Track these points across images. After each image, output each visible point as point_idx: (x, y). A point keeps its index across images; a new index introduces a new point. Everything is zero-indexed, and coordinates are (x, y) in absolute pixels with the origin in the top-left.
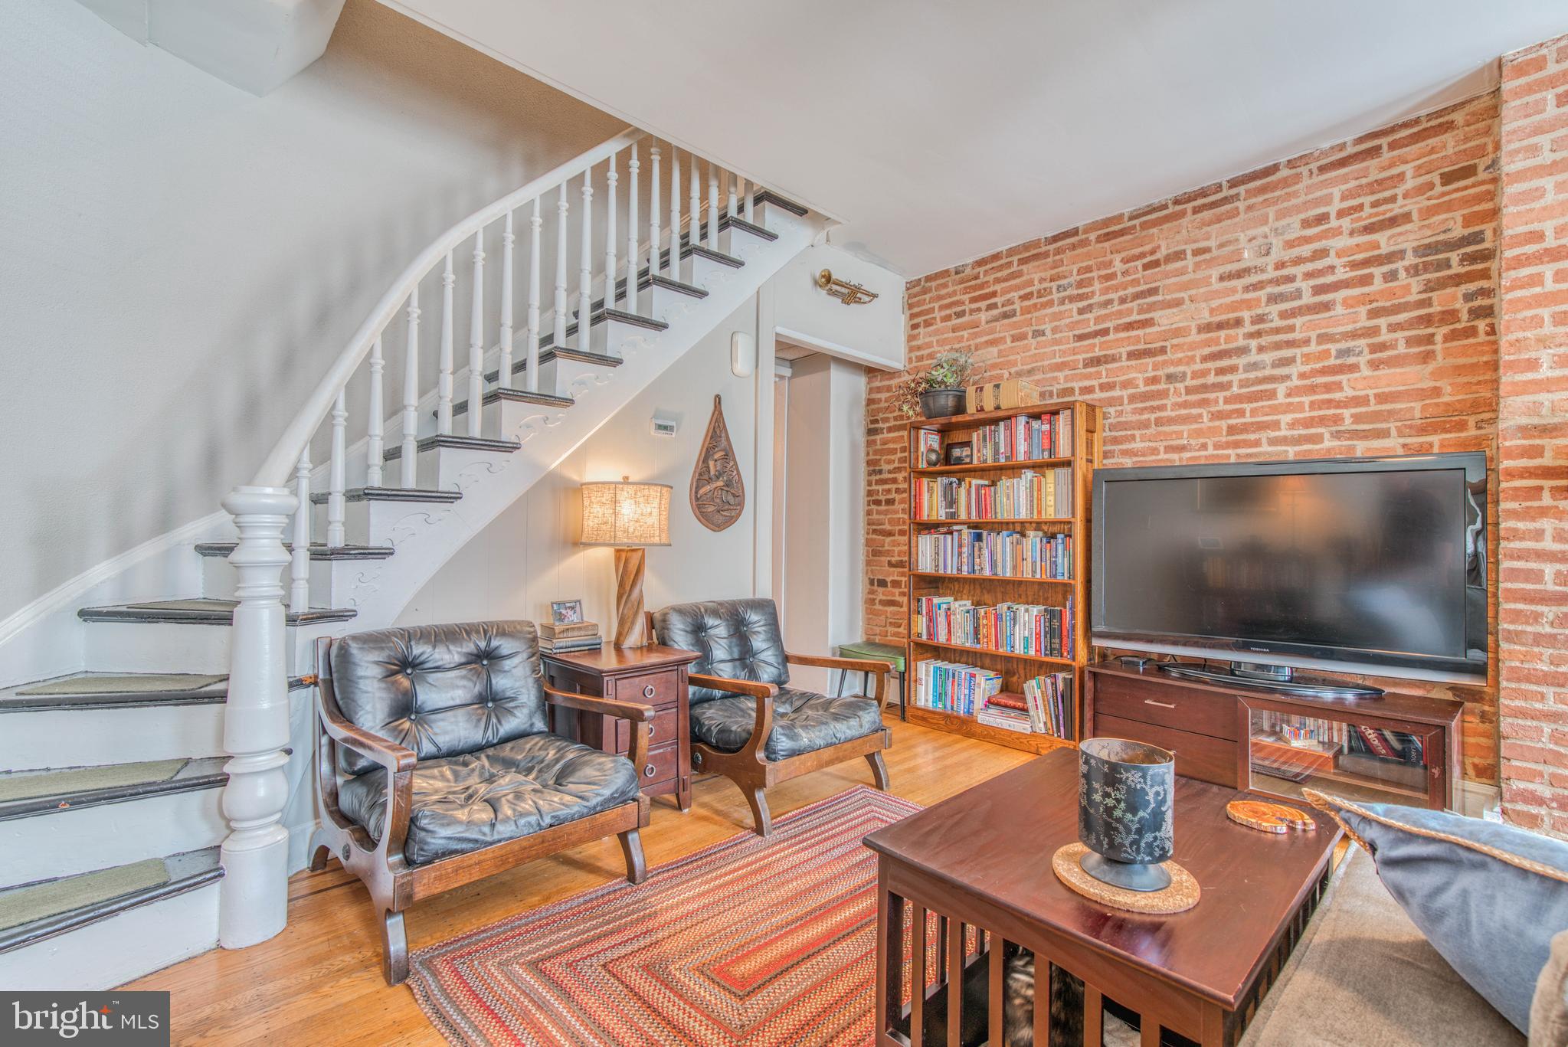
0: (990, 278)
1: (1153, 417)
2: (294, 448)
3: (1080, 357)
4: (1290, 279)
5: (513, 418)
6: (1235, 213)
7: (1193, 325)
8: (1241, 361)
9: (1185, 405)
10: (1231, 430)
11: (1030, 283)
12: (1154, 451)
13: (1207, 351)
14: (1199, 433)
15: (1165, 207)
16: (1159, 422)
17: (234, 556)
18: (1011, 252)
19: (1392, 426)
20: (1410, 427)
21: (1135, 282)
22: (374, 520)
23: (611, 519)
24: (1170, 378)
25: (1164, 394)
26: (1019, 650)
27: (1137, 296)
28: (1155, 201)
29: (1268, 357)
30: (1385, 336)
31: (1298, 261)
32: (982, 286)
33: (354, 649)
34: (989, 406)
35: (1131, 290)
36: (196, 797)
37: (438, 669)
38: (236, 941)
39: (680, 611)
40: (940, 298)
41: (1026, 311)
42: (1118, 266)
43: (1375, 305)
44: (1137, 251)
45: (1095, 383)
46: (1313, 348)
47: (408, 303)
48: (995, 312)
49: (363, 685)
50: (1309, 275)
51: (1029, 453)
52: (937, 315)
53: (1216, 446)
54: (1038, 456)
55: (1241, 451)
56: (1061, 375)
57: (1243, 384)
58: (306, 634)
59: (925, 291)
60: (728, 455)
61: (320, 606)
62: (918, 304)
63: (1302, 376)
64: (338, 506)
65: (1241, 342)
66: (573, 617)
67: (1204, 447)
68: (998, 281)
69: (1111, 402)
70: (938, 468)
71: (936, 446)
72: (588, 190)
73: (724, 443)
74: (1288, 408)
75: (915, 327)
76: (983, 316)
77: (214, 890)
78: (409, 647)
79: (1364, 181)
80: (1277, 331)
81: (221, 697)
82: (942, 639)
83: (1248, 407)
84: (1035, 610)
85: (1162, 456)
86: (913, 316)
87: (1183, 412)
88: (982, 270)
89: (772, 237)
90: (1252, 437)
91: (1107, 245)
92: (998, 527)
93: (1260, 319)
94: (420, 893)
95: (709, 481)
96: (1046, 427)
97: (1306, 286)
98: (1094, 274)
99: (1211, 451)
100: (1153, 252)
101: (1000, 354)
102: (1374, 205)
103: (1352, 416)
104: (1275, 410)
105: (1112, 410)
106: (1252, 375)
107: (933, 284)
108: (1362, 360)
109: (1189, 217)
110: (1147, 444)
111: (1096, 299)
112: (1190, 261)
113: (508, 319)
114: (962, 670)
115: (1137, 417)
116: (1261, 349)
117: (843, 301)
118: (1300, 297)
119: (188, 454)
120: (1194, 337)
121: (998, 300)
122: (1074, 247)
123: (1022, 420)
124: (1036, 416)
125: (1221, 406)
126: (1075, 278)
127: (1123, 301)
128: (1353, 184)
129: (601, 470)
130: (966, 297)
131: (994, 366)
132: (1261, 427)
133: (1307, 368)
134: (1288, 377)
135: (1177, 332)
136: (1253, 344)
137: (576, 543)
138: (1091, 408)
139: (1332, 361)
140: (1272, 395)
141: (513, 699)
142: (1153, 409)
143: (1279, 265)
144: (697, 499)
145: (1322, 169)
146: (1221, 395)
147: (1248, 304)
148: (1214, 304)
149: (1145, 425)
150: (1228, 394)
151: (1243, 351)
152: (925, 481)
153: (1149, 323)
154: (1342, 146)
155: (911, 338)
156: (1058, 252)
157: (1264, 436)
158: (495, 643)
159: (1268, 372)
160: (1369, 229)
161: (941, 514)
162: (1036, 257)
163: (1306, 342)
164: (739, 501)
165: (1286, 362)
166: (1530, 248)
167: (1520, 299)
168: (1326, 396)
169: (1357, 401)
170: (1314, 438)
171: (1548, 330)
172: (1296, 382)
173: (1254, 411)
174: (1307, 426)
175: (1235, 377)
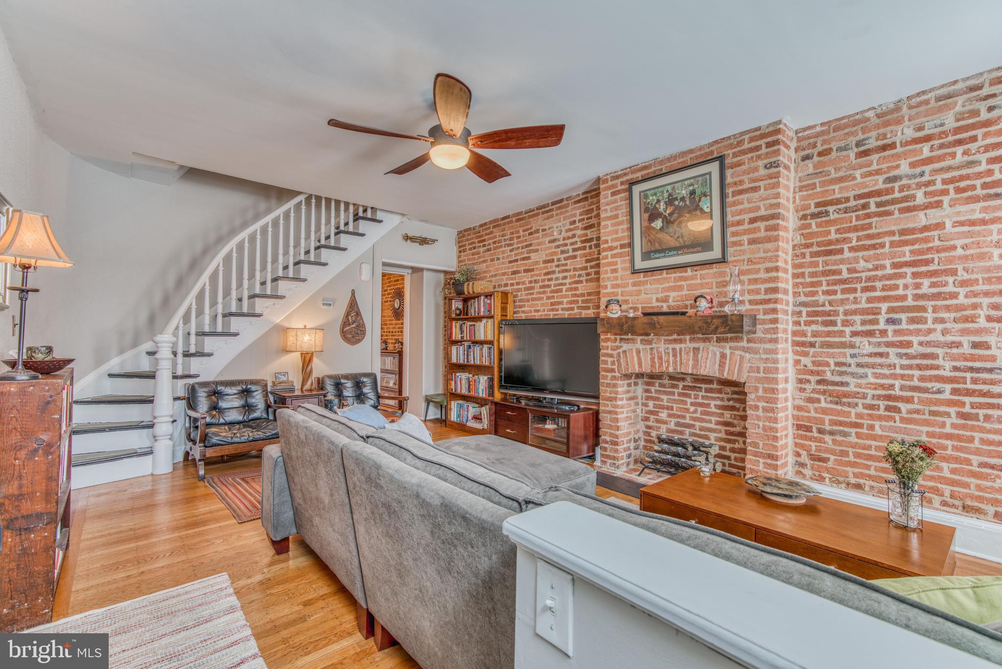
0: (484, 233)
1: (530, 297)
2: (177, 319)
3: (510, 270)
4: (566, 245)
5: (260, 305)
6: (552, 216)
7: (541, 260)
8: (554, 276)
9: (539, 293)
10: (552, 304)
11: (495, 237)
13: (545, 271)
14: (543, 305)
15: (533, 210)
16: (533, 299)
17: (157, 356)
18: (491, 222)
21: (526, 240)
22: (206, 343)
23: (295, 342)
24: (536, 281)
25: (533, 288)
26: (481, 395)
27: (527, 246)
28: (532, 207)
29: (561, 275)
30: (589, 270)
31: (569, 238)
32: (481, 236)
33: (196, 386)
34: (471, 292)
35: (525, 244)
36: (145, 431)
37: (227, 395)
38: (158, 472)
39: (330, 377)
40: (468, 240)
41: (495, 249)
42: (521, 233)
43: (587, 258)
44: (526, 227)
45: (514, 282)
46: (572, 273)
47: (218, 266)
48: (485, 248)
49: (200, 399)
50: (572, 244)
51: (484, 312)
52: (468, 247)
53: (548, 311)
54: (487, 313)
56: (504, 277)
57: (555, 285)
58: (181, 383)
59: (464, 236)
60: (358, 314)
61: (187, 373)
62: (462, 242)
63: (570, 284)
64: (193, 338)
65: (554, 269)
66: (284, 379)
68: (486, 234)
69: (519, 290)
70: (462, 316)
71: (461, 307)
72: (303, 207)
73: (356, 309)
74: (566, 296)
75: (460, 252)
76: (482, 250)
77: (150, 457)
78: (217, 387)
79: (585, 209)
80: (563, 265)
81: (151, 402)
82: (459, 391)
83: (555, 295)
84: (486, 378)
85: (533, 314)
86: (460, 247)
87: (539, 296)
88: (481, 229)
89: (380, 221)
90: (557, 307)
91: (518, 223)
92: (475, 343)
93: (559, 260)
94: (208, 455)
95: (349, 324)
96: (489, 302)
97: (570, 248)
98: (515, 235)
99: (546, 313)
100: (531, 229)
101: (487, 267)
102: (588, 219)
103: (582, 300)
104: (563, 297)
105: (519, 293)
106: (557, 282)
107: (466, 233)
108: (584, 279)
109: (541, 216)
110: (529, 309)
111: (515, 246)
112: (541, 233)
113: (269, 259)
114: (465, 404)
115: (525, 297)
116: (559, 272)
117: (420, 244)
118: (568, 252)
119: (143, 318)
120: (542, 265)
121: (486, 243)
122: (508, 223)
123: (482, 298)
124: (486, 296)
125: (549, 294)
126: (508, 237)
127: (522, 248)
128: (582, 210)
129: (297, 324)
130: (477, 240)
131: (485, 272)
132: (559, 303)
133: (570, 281)
134: (565, 284)
135: (537, 263)
136: (557, 269)
137: (286, 351)
138: (505, 295)
139: (577, 279)
140: (561, 290)
141: (256, 406)
142: (531, 294)
143: (564, 239)
144: (343, 332)
145: (575, 203)
146: (549, 289)
147: (555, 253)
148: (547, 252)
149: (528, 301)
151: (554, 272)
152: (454, 323)
153: (528, 258)
154: (579, 195)
155: (459, 257)
156: (504, 224)
157: (560, 307)
158: (249, 387)
159: (561, 281)
160: (586, 228)
161: (459, 337)
162: (498, 226)
163: (570, 270)
164: (363, 333)
165: (565, 278)
166: (606, 246)
167: (603, 263)
168: (575, 292)
169: (582, 295)
170: (572, 309)
171: (609, 275)
172: (568, 286)
173: (557, 296)
174: (571, 304)
175: (552, 283)
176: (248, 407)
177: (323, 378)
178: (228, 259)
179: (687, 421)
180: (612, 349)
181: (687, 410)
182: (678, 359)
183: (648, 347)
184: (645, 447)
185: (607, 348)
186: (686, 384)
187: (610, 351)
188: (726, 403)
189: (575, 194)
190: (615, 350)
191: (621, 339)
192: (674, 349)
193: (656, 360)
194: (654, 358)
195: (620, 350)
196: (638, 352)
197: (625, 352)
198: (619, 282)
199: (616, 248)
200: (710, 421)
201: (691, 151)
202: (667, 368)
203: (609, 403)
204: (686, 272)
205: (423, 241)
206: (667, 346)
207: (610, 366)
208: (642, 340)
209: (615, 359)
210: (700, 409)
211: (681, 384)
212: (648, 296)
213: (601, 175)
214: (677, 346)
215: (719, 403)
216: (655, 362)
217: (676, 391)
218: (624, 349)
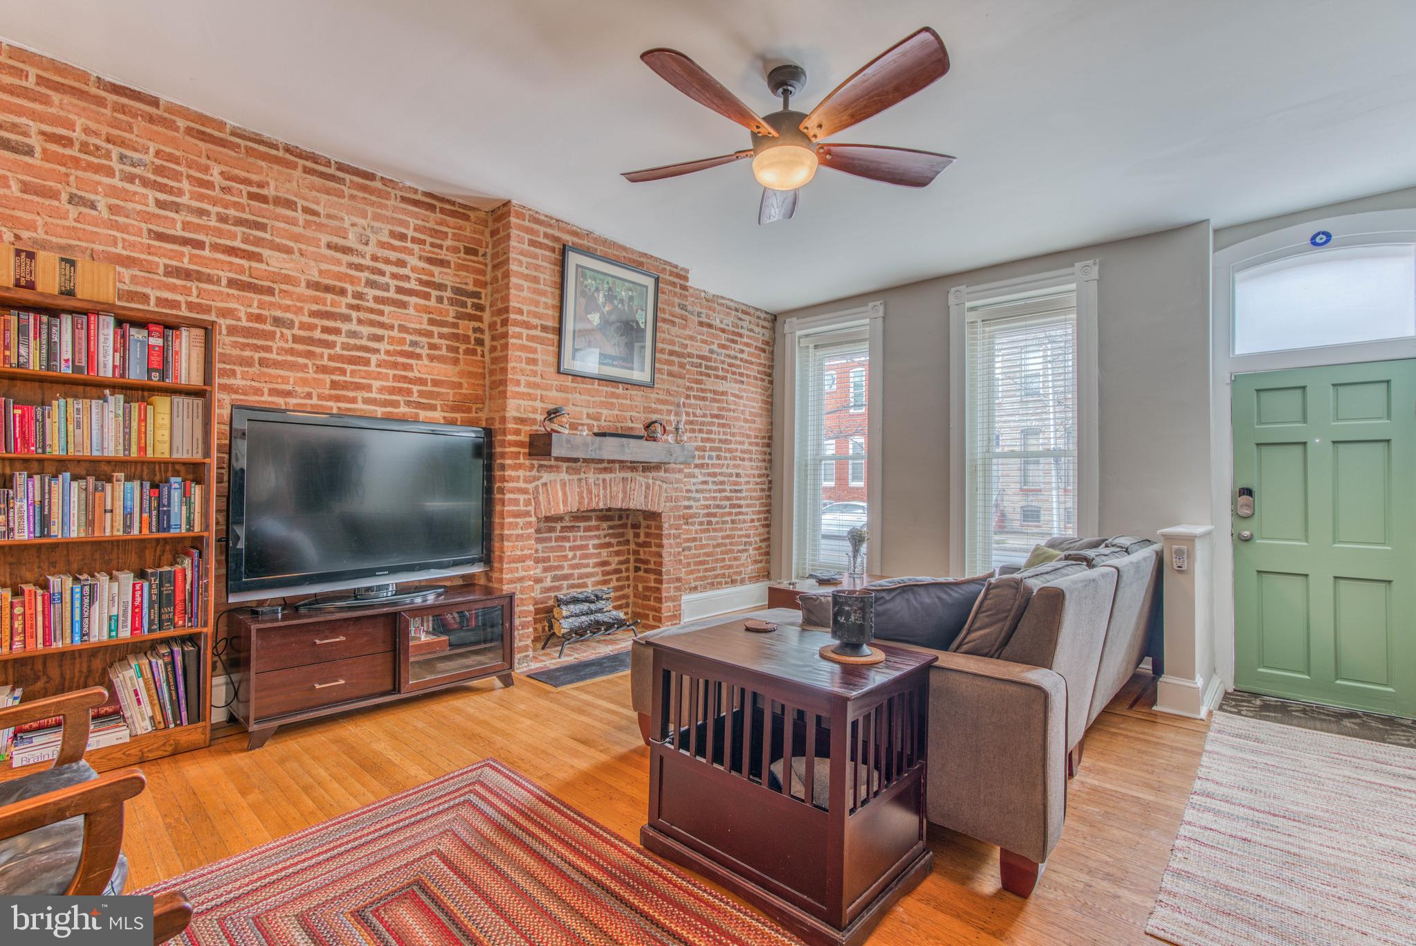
1: (257, 356)
3: (160, 260)
4: (382, 273)
6: (341, 194)
7: (303, 278)
8: (345, 327)
9: (291, 352)
10: (334, 384)
11: (66, 123)
12: (258, 391)
13: (315, 307)
14: (305, 382)
15: (273, 146)
16: (262, 362)
19: (438, 403)
20: (447, 405)
21: (239, 206)
24: (277, 321)
25: (270, 336)
29: (366, 330)
30: (436, 340)
31: (387, 261)
34: (48, 286)
35: (232, 212)
41: (55, 158)
43: (431, 316)
44: (239, 173)
46: (395, 333)
50: (394, 276)
53: (320, 397)
54: (139, 376)
55: (343, 405)
57: (345, 346)
63: (388, 353)
65: (344, 310)
67: (309, 396)
74: (378, 376)
79: (427, 224)
80: (372, 311)
83: (349, 368)
85: (266, 398)
87: (289, 358)
90: (351, 394)
91: (201, 144)
93: (359, 296)
97: (392, 283)
98: (181, 169)
99: (315, 401)
100: (259, 185)
102: (432, 245)
103: (418, 391)
104: (368, 375)
106: (352, 341)
108: (424, 353)
110: (249, 383)
111: (186, 200)
112: (301, 215)
116: (359, 322)
118: (388, 290)
120: (302, 289)
124: (136, 323)
125: (325, 362)
126: (150, 159)
127: (223, 219)
128: (421, 222)
132: (359, 387)
133: (391, 348)
134: (378, 351)
135: (287, 279)
136: (354, 315)
139: (406, 348)
140: (367, 362)
142: (256, 348)
143: (375, 259)
145: (404, 199)
146: (326, 352)
147: (351, 279)
148: (324, 267)
149: (248, 362)
150: (332, 352)
151: (346, 318)
153: (257, 257)
154: (416, 191)
156: (122, 110)
157: (360, 395)
159: (364, 342)
160: (429, 260)
163: (392, 327)
165: (379, 339)
168: (403, 373)
169: (422, 382)
170: (395, 404)
171: (524, 365)
172: (383, 357)
173: (352, 372)
174: (391, 393)
175: (340, 340)
179: (566, 571)
180: (525, 481)
181: (565, 557)
182: (608, 492)
183: (576, 477)
185: (517, 479)
187: (522, 485)
188: (603, 541)
189: (408, 184)
190: (531, 482)
191: (541, 466)
192: (604, 480)
193: (585, 495)
194: (582, 492)
195: (539, 483)
196: (564, 485)
197: (545, 484)
198: (538, 380)
199: (535, 327)
200: (587, 566)
201: (624, 249)
202: (598, 504)
203: (519, 565)
206: (597, 476)
207: (522, 508)
208: (568, 468)
209: (531, 497)
210: (578, 553)
212: (578, 409)
213: (514, 202)
214: (608, 476)
215: (596, 542)
216: (583, 497)
217: (553, 535)
218: (543, 480)
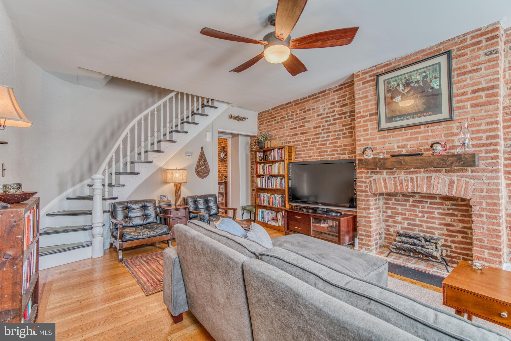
0: (274, 113)
1: (305, 149)
2: (105, 165)
3: (292, 134)
4: (329, 117)
5: (151, 156)
6: (319, 101)
7: (312, 127)
8: (321, 136)
9: (311, 146)
10: (320, 152)
11: (282, 115)
12: (306, 157)
13: (315, 133)
14: (313, 153)
15: (306, 98)
16: (307, 150)
17: (93, 187)
18: (278, 107)
19: (346, 152)
20: (349, 152)
21: (302, 116)
22: (121, 179)
23: (171, 177)
24: (308, 139)
25: (307, 143)
26: (276, 206)
27: (302, 119)
28: (305, 96)
29: (325, 135)
30: (345, 131)
31: (330, 113)
32: (273, 115)
33: (116, 204)
34: (269, 147)
35: (301, 118)
36: (88, 231)
37: (134, 209)
38: (94, 257)
39: (191, 197)
40: (265, 117)
41: (281, 122)
42: (298, 112)
43: (343, 124)
44: (302, 108)
45: (295, 140)
46: (333, 133)
47: (127, 134)
48: (275, 122)
49: (118, 212)
50: (332, 116)
51: (278, 158)
52: (264, 122)
53: (317, 156)
54: (280, 159)
55: (322, 157)
56: (288, 138)
57: (322, 141)
58: (108, 202)
59: (262, 116)
60: (205, 160)
61: (110, 197)
62: (260, 119)
63: (331, 140)
64: (114, 176)
65: (321, 131)
66: (165, 199)
67: (315, 156)
68: (276, 114)
69: (298, 145)
70: (263, 161)
71: (262, 156)
72: (174, 100)
73: (204, 158)
74: (329, 147)
75: (260, 125)
76: (273, 123)
77: (90, 247)
78: (128, 205)
79: (341, 95)
80: (327, 129)
81: (91, 214)
82: (262, 204)
83: (322, 147)
84: (279, 196)
85: (307, 158)
86: (259, 122)
87: (311, 148)
88: (273, 111)
89: (216, 108)
90: (323, 154)
91: (296, 106)
92: (272, 176)
93: (324, 126)
94: (124, 247)
95: (200, 167)
96: (280, 152)
97: (331, 119)
98: (294, 113)
99: (316, 157)
100: (305, 109)
101: (277, 132)
102: (343, 101)
103: (340, 149)
104: (327, 148)
105: (298, 147)
106: (323, 139)
107: (263, 114)
108: (341, 136)
109: (311, 101)
110: (305, 155)
111: (295, 119)
112: (311, 111)
113: (156, 130)
114: (267, 211)
115: (302, 149)
116: (324, 133)
117: (238, 121)
118: (330, 121)
119: (86, 166)
120: (312, 130)
121: (276, 119)
122: (290, 106)
123: (276, 150)
124: (279, 149)
125: (318, 147)
126: (290, 114)
127: (299, 120)
128: (339, 96)
129: (172, 167)
130: (270, 118)
131: (275, 135)
132: (325, 152)
133: (332, 138)
134: (329, 140)
135: (309, 128)
136: (323, 132)
137: (166, 183)
138: (290, 147)
139: (336, 137)
140: (326, 144)
141: (150, 215)
142: (305, 147)
143: (327, 114)
144: (197, 171)
145: (334, 92)
146: (317, 144)
147: (321, 122)
148: (316, 122)
149: (304, 151)
150: (318, 143)
151: (321, 133)
152: (258, 165)
153: (304, 126)
154: (336, 87)
155: (259, 127)
156: (287, 107)
157: (325, 154)
158: (146, 204)
159: (325, 139)
160: (342, 106)
161: (262, 173)
162: (283, 108)
163: (332, 132)
164: (208, 171)
165: (328, 136)
166: (359, 115)
167: (358, 126)
168: (335, 145)
169: (340, 146)
170: (334, 155)
171: (362, 133)
172: (330, 141)
173: (323, 148)
174: (332, 152)
175: (320, 140)
176: (145, 216)
177: (187, 198)
178: (132, 130)
179: (417, 222)
180: (365, 178)
181: (417, 216)
182: (415, 184)
183: (392, 177)
184: (386, 238)
185: (362, 177)
186: (415, 199)
187: (363, 180)
188: (447, 212)
189: (334, 86)
190: (367, 179)
191: (372, 172)
192: (411, 178)
193: (398, 185)
194: (397, 183)
195: (372, 179)
196: (385, 180)
197: (375, 180)
198: (369, 137)
199: (367, 116)
200: (434, 223)
201: (423, 51)
202: (407, 189)
203: (364, 211)
204: (420, 128)
205: (240, 119)
206: (406, 175)
207: (364, 189)
208: (386, 172)
209: (368, 185)
210: (426, 215)
211: (411, 200)
212: (391, 145)
213: (355, 73)
214: (414, 176)
215: (441, 211)
217: (408, 203)
218: (374, 178)
